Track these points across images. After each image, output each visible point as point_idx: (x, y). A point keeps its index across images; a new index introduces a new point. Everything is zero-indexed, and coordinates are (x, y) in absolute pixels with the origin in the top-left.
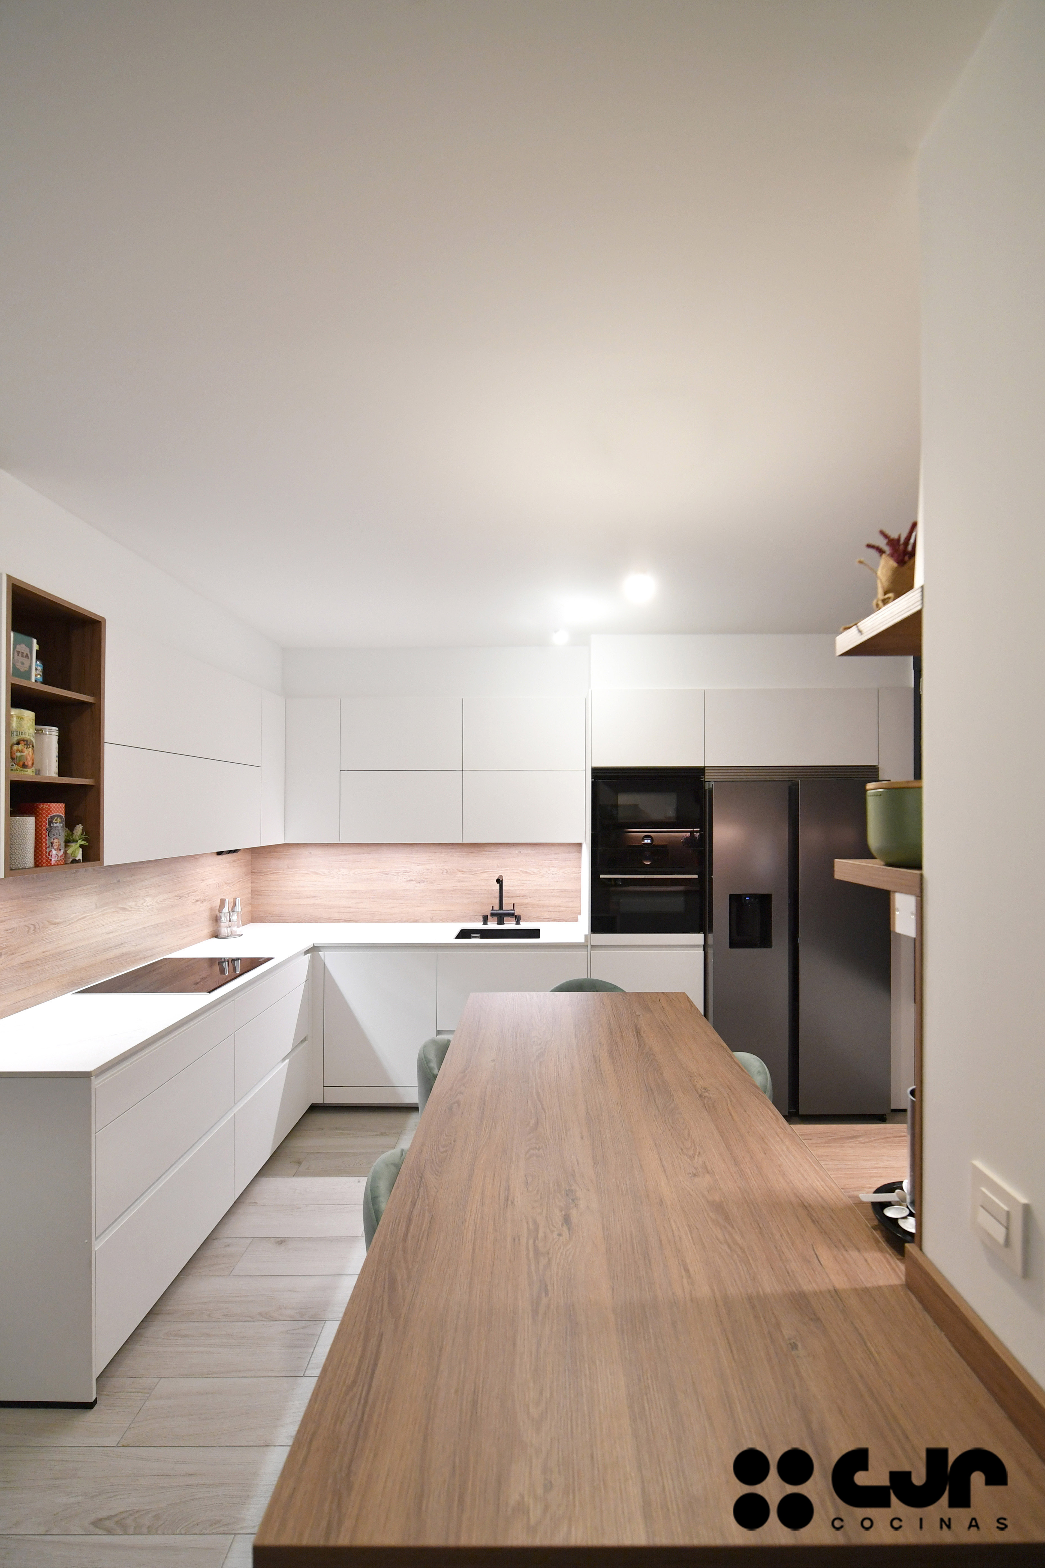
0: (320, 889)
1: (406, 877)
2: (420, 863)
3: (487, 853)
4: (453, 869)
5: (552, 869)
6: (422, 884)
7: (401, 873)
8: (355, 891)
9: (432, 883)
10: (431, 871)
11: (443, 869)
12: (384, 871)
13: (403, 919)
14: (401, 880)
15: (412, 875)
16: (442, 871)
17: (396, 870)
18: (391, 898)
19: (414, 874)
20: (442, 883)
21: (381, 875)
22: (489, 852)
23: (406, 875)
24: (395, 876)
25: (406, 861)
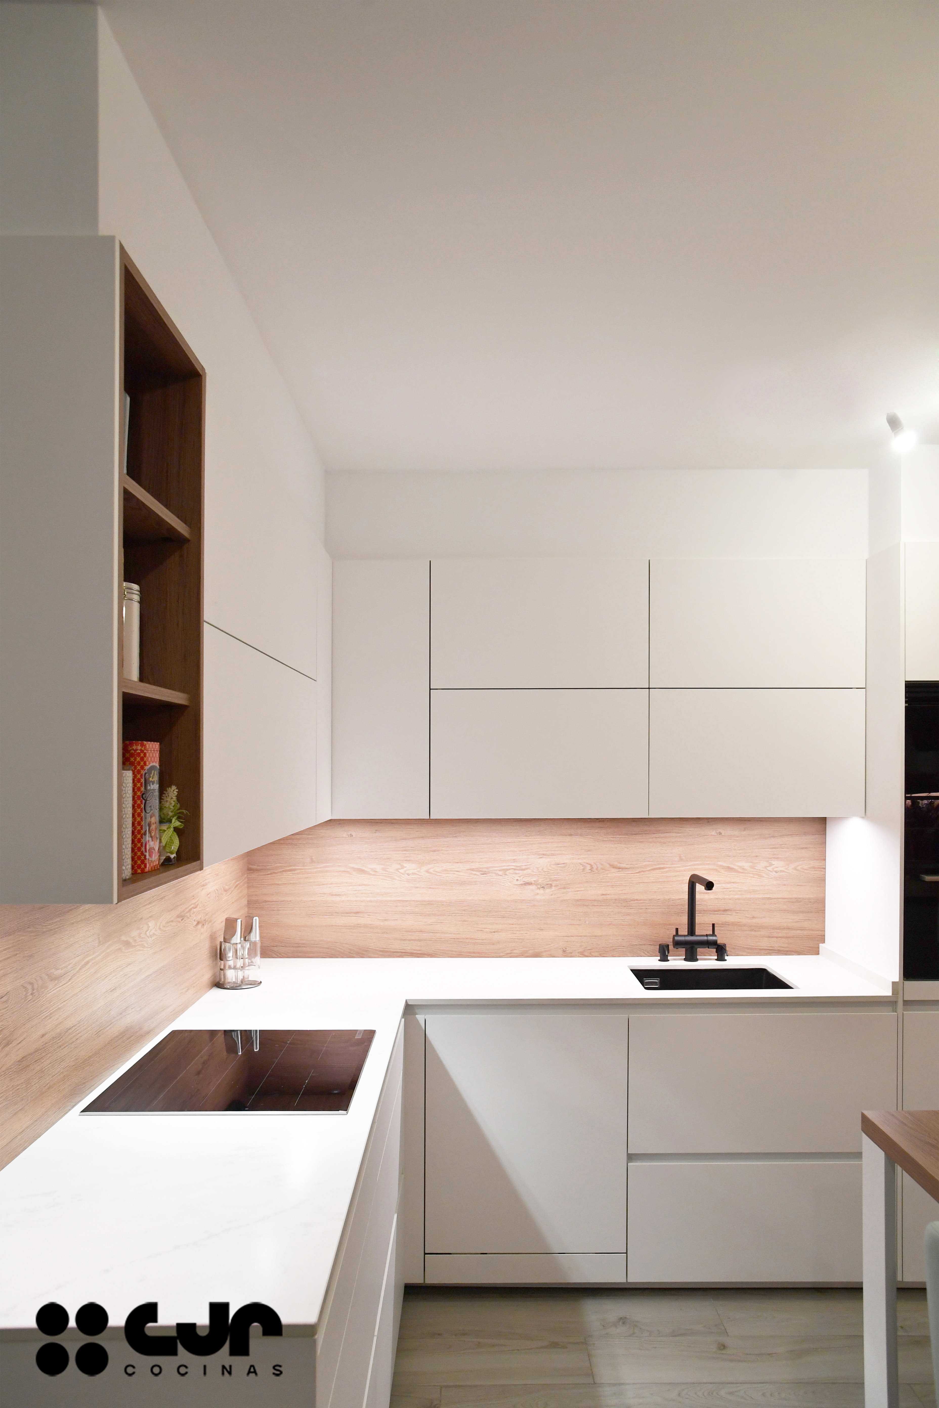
0: (368, 899)
1: (519, 878)
2: (544, 855)
3: (662, 835)
4: (602, 865)
5: (775, 863)
6: (548, 891)
7: (511, 871)
8: (430, 903)
9: (564, 888)
10: (564, 867)
11: (584, 864)
12: (481, 868)
13: (515, 951)
14: (510, 882)
15: (529, 875)
16: (582, 867)
17: (501, 866)
18: (493, 915)
19: (535, 873)
20: (583, 889)
21: (475, 874)
22: (666, 834)
23: (519, 873)
24: (500, 877)
25: (520, 851)
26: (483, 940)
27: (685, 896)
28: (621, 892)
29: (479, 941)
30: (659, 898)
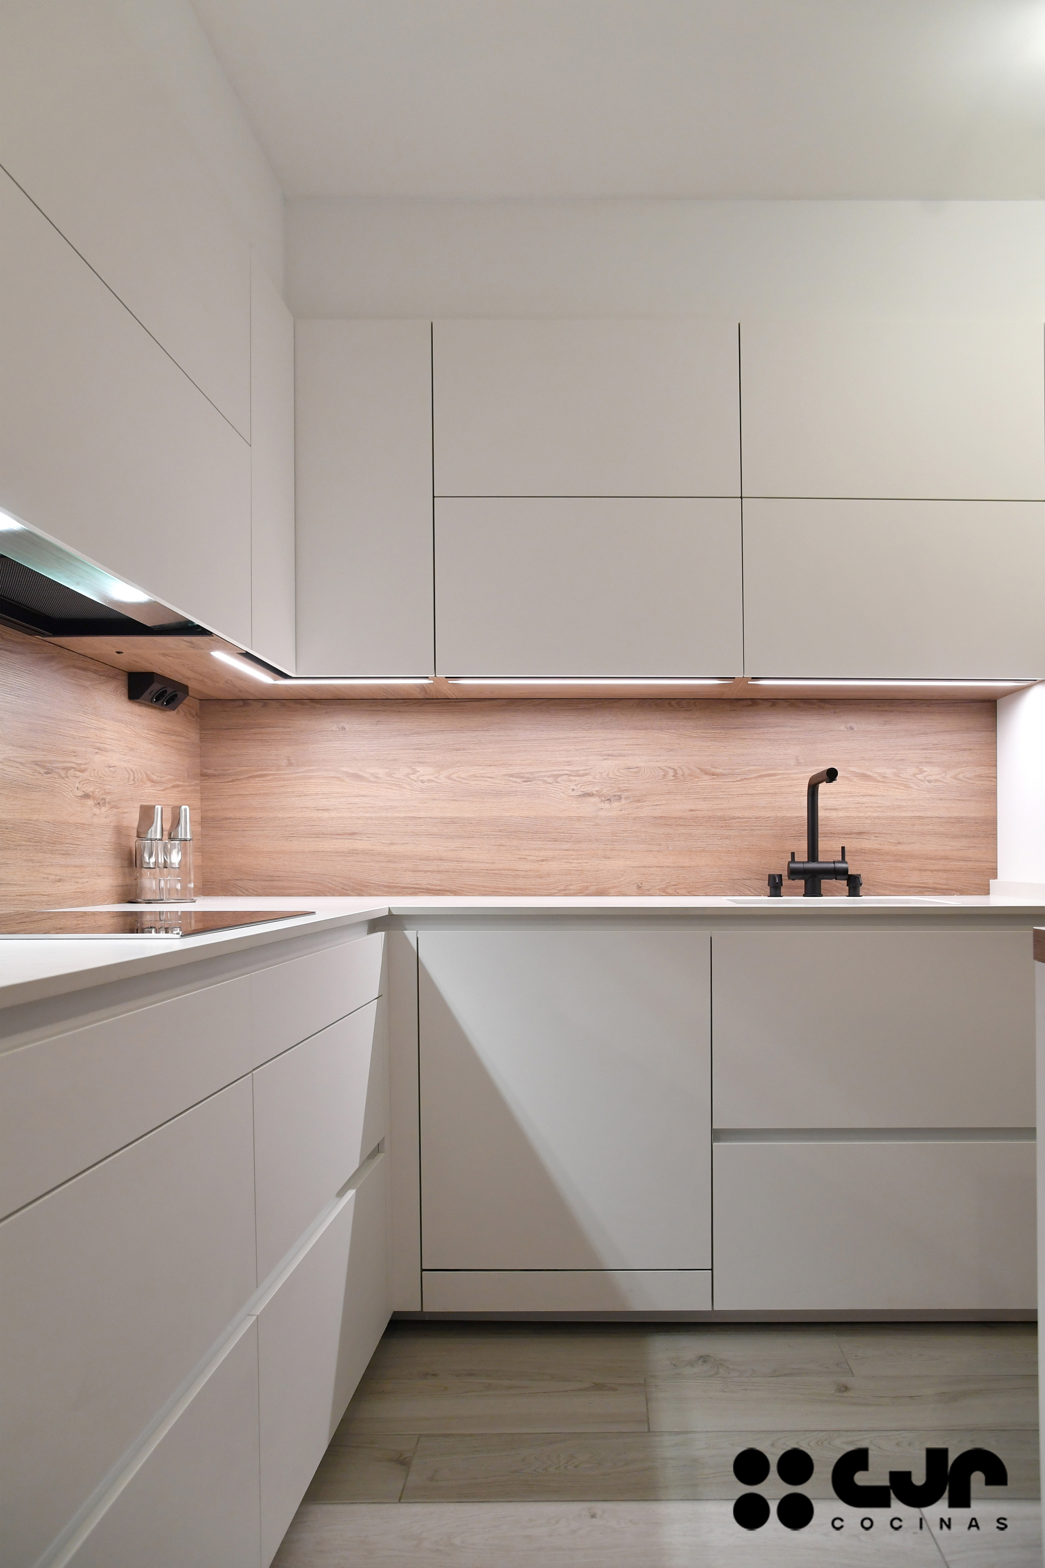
0: (367, 815)
1: (575, 788)
2: (609, 755)
3: (772, 730)
4: (689, 769)
6: (616, 804)
7: (565, 778)
8: (453, 821)
9: (638, 801)
10: (638, 772)
11: (665, 768)
12: (522, 773)
13: (571, 887)
14: (563, 792)
15: (589, 783)
16: (663, 773)
17: (551, 771)
18: (541, 838)
19: (597, 781)
20: (664, 802)
21: (515, 782)
22: (777, 728)
23: (575, 781)
24: (549, 785)
25: (577, 750)
26: (527, 871)
27: (805, 813)
28: (716, 807)
29: (523, 873)
30: (769, 815)
